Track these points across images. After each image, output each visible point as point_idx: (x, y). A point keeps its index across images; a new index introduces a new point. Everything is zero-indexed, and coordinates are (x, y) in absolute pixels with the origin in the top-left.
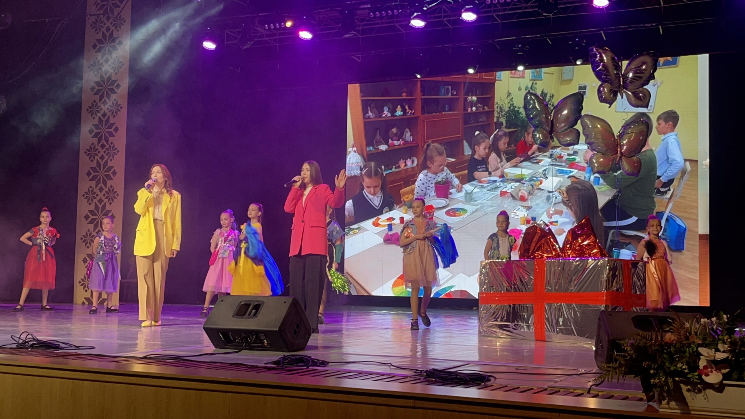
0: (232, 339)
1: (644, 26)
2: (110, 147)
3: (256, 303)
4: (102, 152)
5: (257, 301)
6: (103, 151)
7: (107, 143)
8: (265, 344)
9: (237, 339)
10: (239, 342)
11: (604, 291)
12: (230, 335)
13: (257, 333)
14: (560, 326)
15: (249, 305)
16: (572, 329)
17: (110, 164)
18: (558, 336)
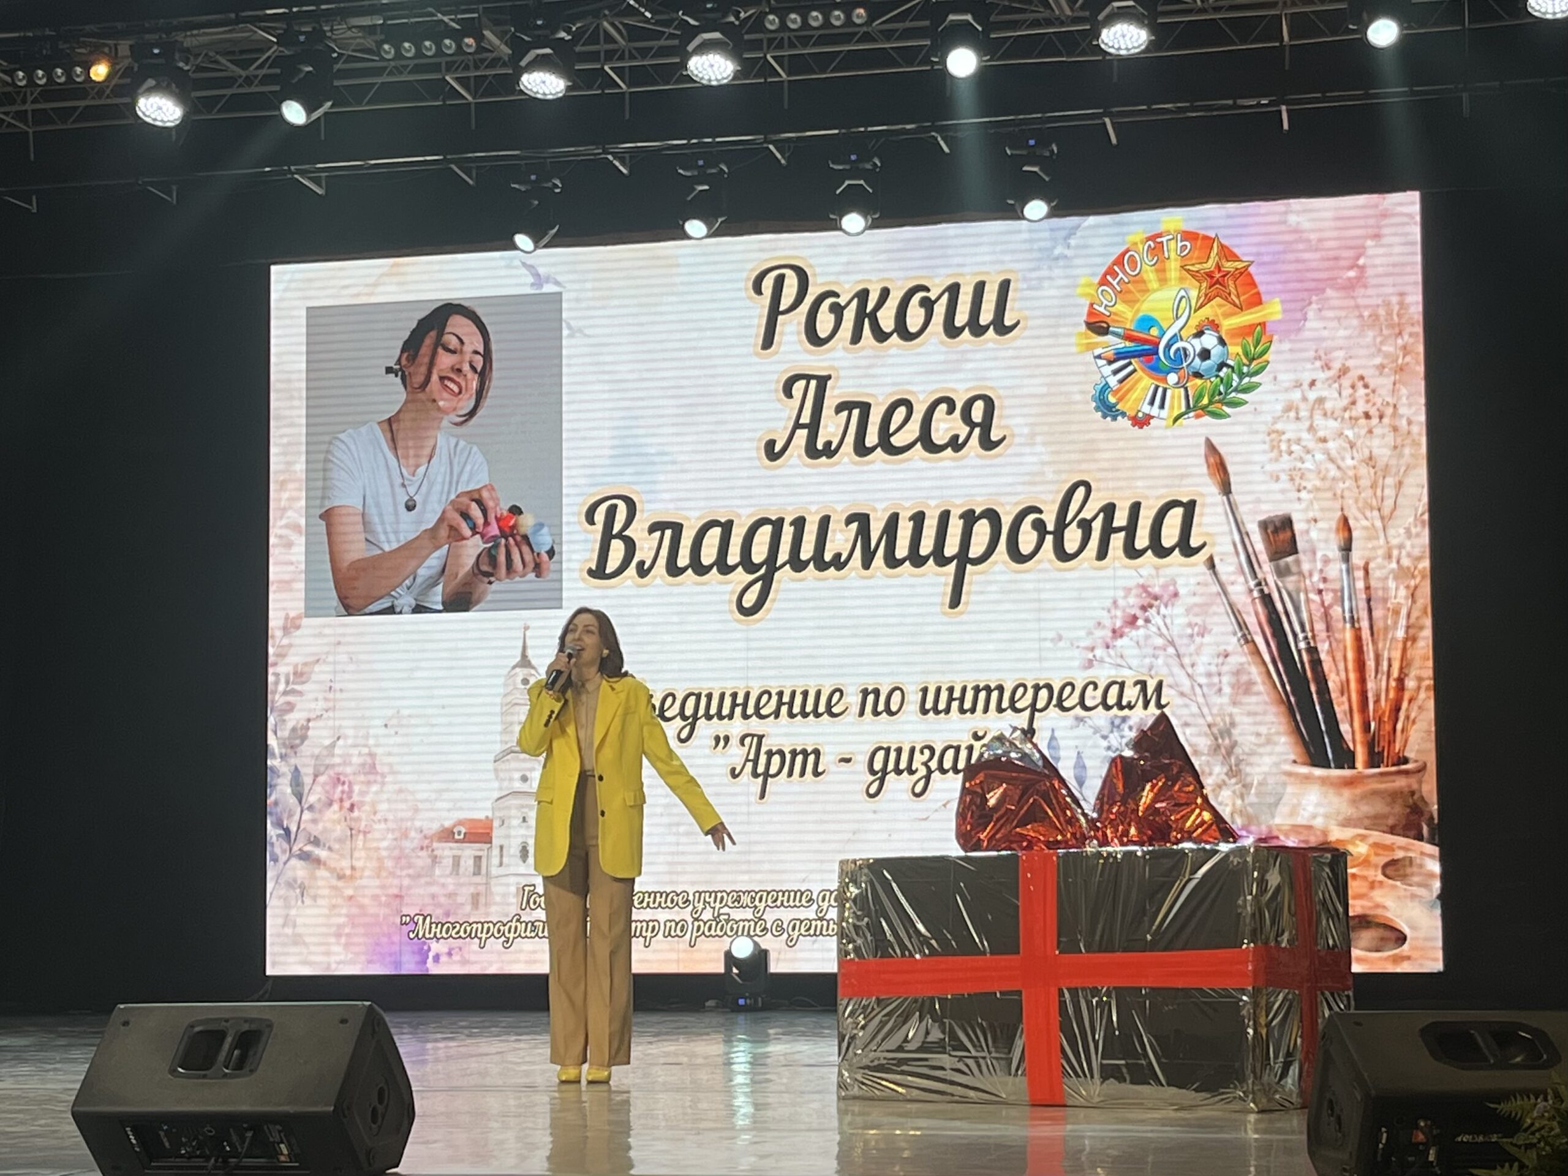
0: (167, 1144)
1: (1235, 106)
3: (246, 1027)
5: (246, 1021)
8: (282, 1158)
9: (184, 1145)
10: (190, 1156)
11: (1248, 944)
12: (162, 1134)
13: (257, 1123)
15: (221, 1035)
16: (1151, 1063)
18: (1106, 1086)
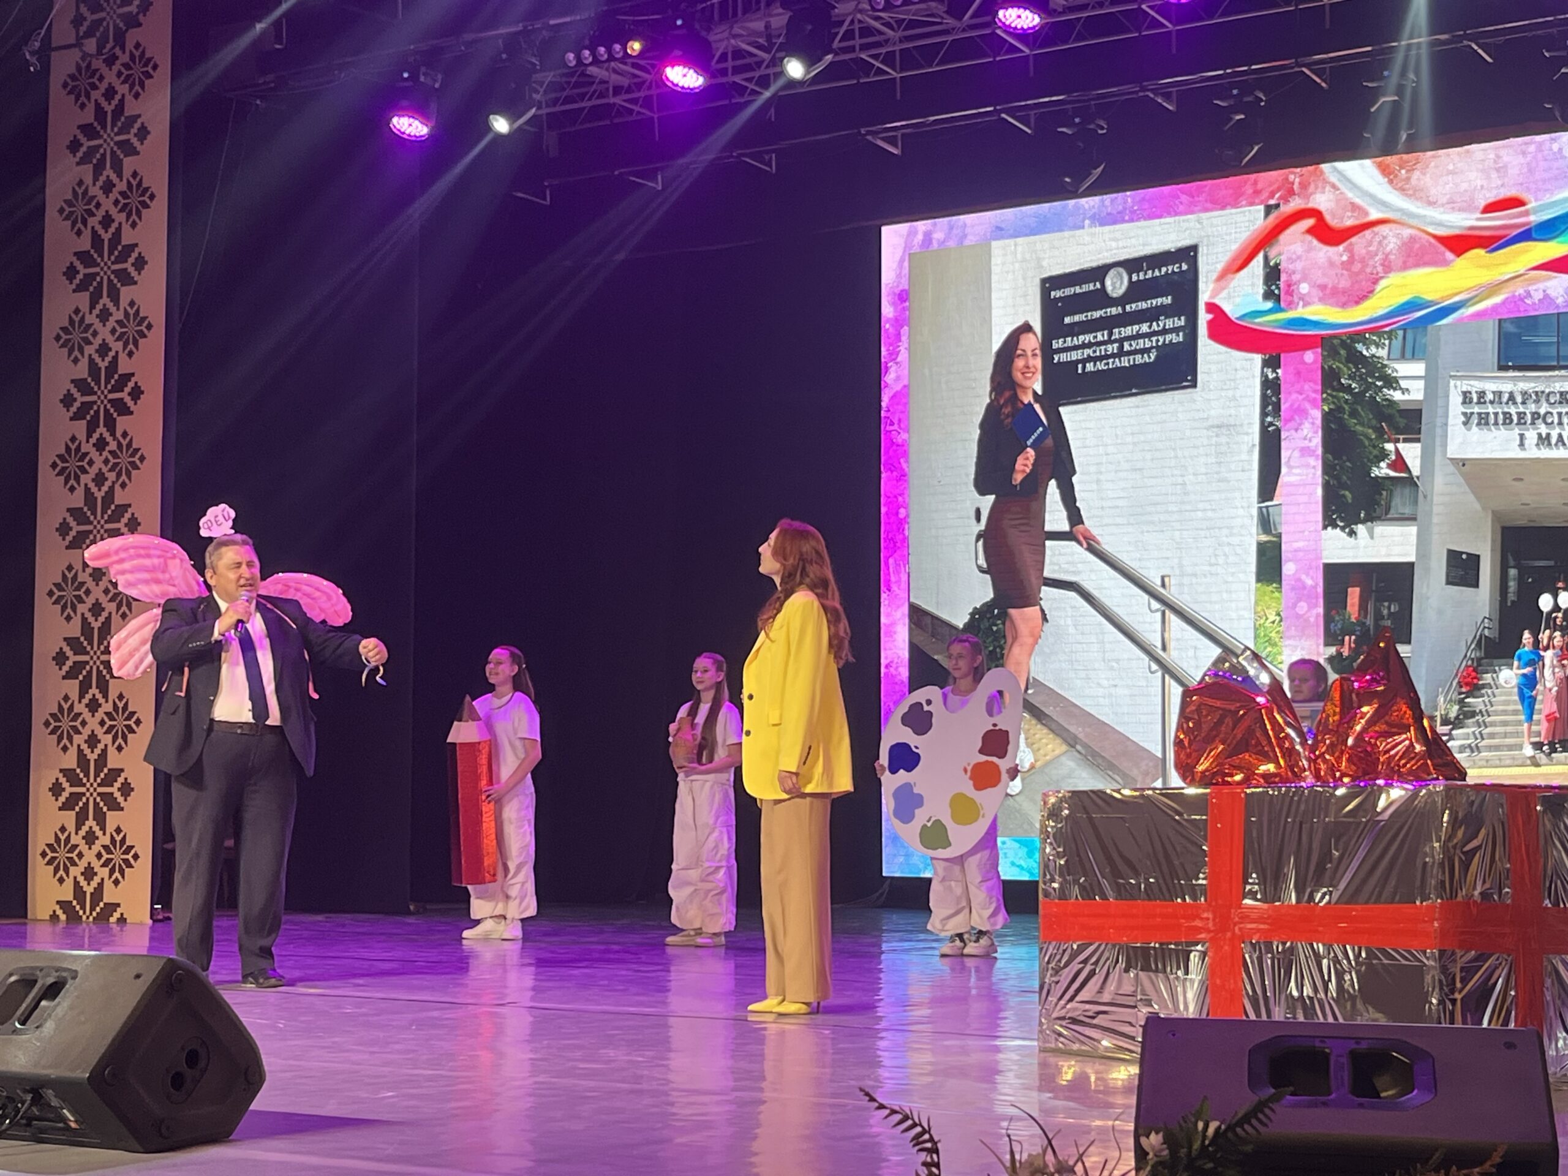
2: (120, 445)
4: (98, 460)
6: (103, 457)
7: (113, 434)
8: (72, 1125)
17: (120, 498)
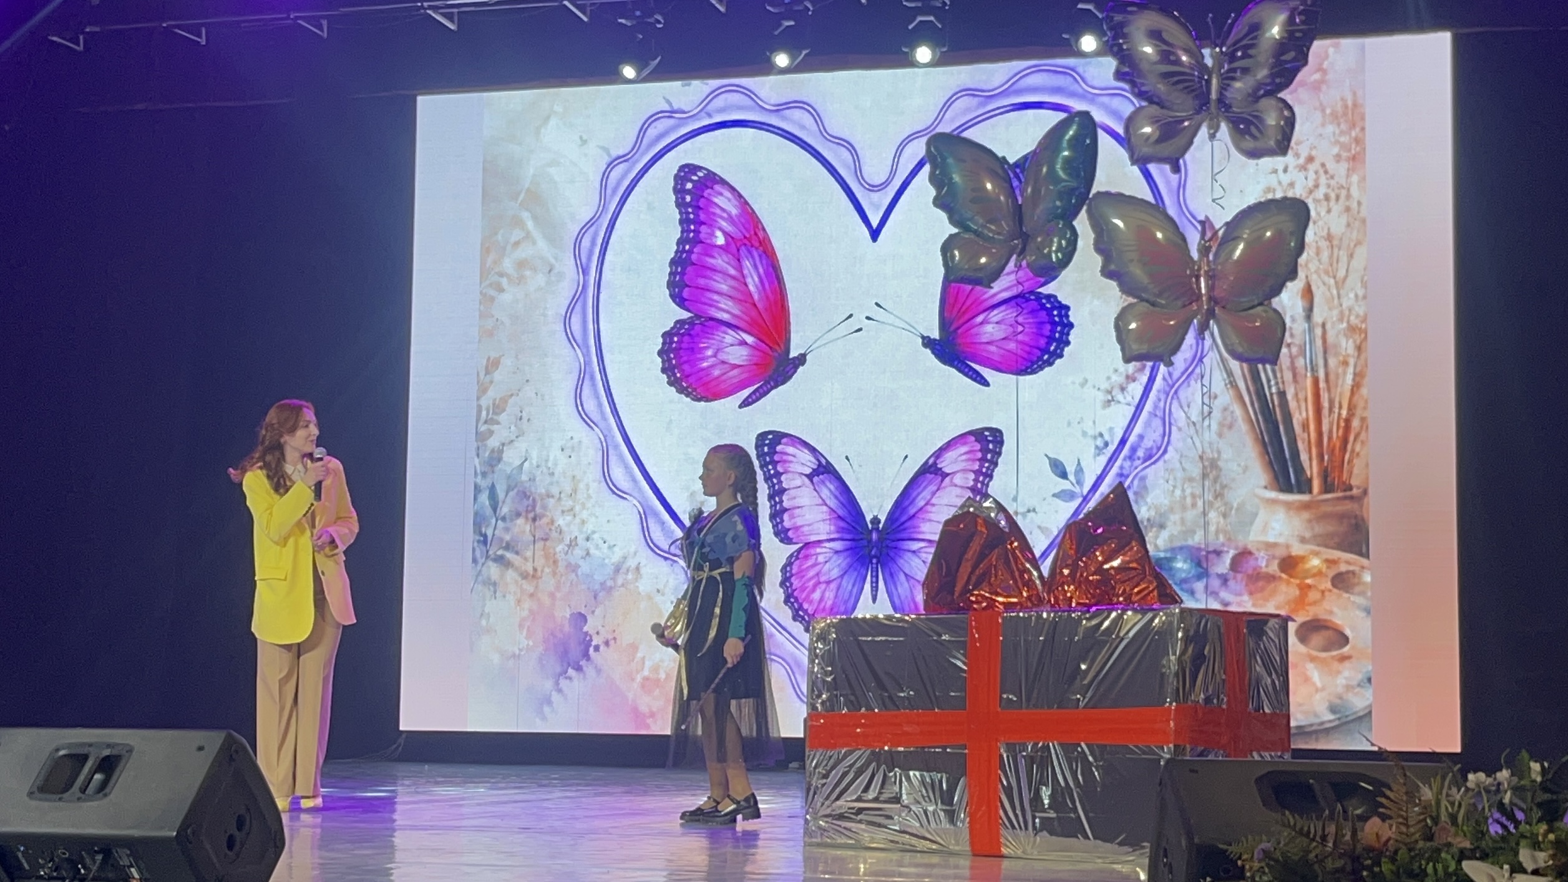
0: (26, 865)
3: (107, 752)
5: (109, 746)
9: (43, 867)
10: (49, 878)
11: (1171, 703)
12: (20, 855)
13: (106, 846)
14: (1044, 811)
15: (84, 758)
16: (1079, 817)
18: (1038, 838)
